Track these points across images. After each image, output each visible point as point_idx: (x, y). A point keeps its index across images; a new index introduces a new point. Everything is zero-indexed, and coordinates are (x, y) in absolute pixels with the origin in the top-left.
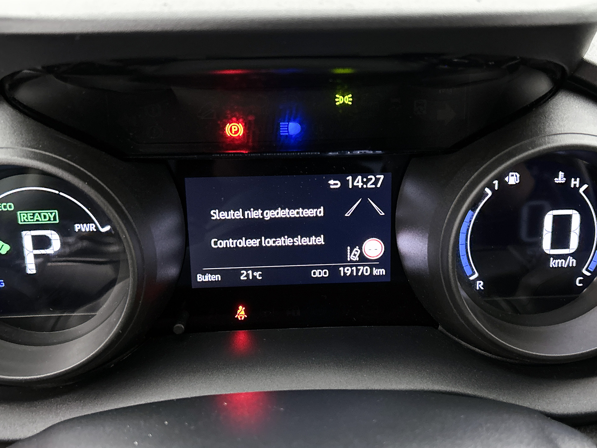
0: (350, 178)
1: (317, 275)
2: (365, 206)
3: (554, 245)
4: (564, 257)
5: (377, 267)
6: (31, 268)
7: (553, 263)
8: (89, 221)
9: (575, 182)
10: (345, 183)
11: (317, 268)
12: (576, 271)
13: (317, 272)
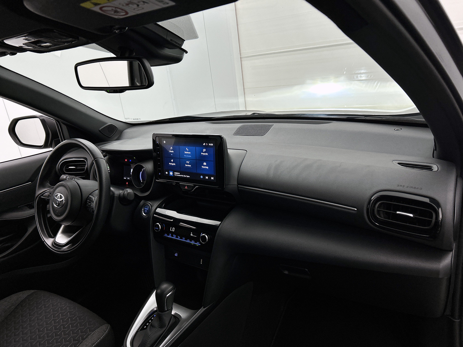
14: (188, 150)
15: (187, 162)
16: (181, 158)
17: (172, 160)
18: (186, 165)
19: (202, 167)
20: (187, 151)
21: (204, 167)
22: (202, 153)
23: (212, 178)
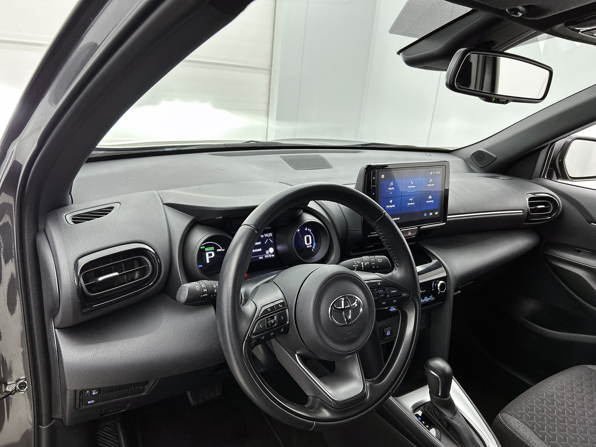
0: (265, 234)
1: (261, 258)
2: (269, 240)
3: (307, 243)
4: (309, 245)
5: (272, 254)
6: (208, 261)
7: (308, 247)
8: (220, 248)
9: (309, 230)
10: (264, 236)
11: (260, 256)
12: (311, 248)
13: (260, 257)
14: (412, 183)
15: (410, 199)
16: (403, 196)
17: (391, 201)
18: (409, 204)
19: (428, 202)
20: (411, 185)
21: (429, 202)
22: (428, 185)
23: (436, 213)
